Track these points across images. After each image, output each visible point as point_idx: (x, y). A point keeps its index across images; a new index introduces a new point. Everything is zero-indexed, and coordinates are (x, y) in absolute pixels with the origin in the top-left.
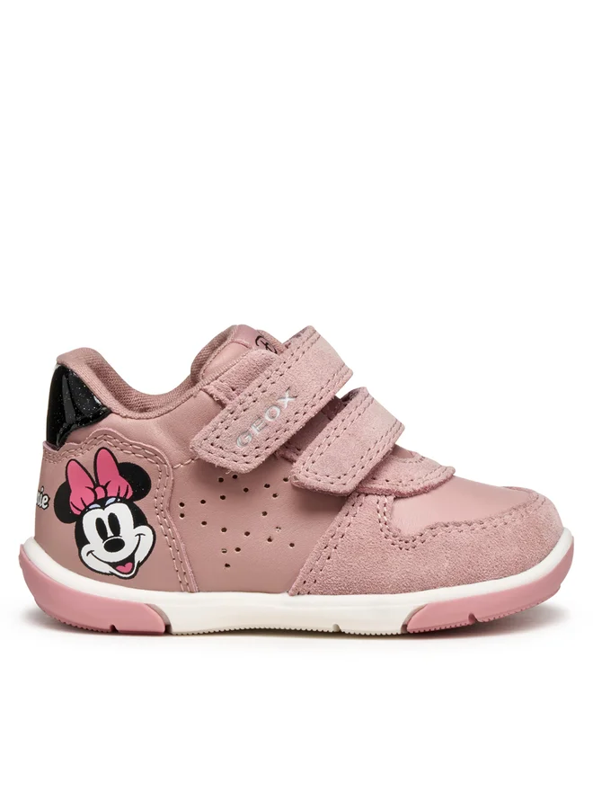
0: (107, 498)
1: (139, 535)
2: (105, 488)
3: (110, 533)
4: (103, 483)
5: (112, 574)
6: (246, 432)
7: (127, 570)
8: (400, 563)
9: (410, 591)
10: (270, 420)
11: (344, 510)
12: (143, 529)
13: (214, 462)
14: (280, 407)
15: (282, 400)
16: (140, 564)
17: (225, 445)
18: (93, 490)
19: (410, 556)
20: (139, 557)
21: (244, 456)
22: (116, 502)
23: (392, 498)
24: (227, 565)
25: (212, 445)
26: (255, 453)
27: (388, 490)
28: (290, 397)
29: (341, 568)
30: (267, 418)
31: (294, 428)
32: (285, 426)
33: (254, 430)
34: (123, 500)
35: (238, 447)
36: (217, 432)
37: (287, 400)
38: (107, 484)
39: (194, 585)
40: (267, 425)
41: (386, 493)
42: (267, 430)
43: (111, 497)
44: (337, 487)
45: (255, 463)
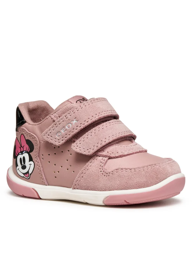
0: (23, 151)
1: (30, 164)
2: (23, 147)
3: (23, 163)
4: (23, 146)
5: (24, 177)
6: (59, 132)
7: (27, 176)
8: (103, 181)
9: (105, 191)
10: (68, 128)
11: (90, 161)
12: (31, 162)
13: (49, 141)
14: (71, 124)
15: (73, 122)
16: (30, 174)
17: (53, 136)
18: (20, 148)
19: (106, 179)
20: (30, 172)
21: (59, 140)
22: (25, 153)
23: (107, 158)
24: (56, 177)
25: (49, 135)
26: (62, 139)
27: (106, 155)
28: (76, 121)
29: (86, 181)
30: (67, 127)
31: (76, 131)
32: (72, 130)
33: (62, 131)
34: (27, 152)
35: (57, 137)
36: (50, 131)
37: (75, 122)
38: (24, 146)
39: (46, 183)
40: (66, 130)
41: (105, 156)
42: (66, 132)
43: (24, 151)
44: (86, 153)
45: (62, 142)
